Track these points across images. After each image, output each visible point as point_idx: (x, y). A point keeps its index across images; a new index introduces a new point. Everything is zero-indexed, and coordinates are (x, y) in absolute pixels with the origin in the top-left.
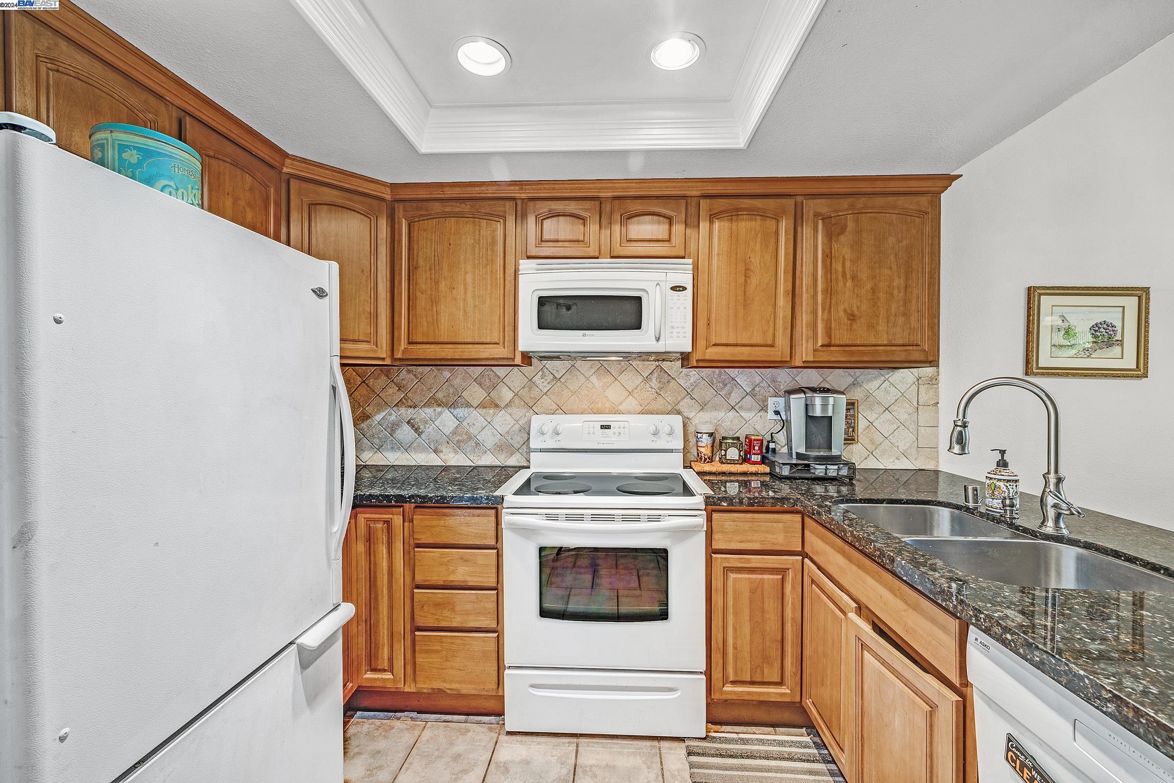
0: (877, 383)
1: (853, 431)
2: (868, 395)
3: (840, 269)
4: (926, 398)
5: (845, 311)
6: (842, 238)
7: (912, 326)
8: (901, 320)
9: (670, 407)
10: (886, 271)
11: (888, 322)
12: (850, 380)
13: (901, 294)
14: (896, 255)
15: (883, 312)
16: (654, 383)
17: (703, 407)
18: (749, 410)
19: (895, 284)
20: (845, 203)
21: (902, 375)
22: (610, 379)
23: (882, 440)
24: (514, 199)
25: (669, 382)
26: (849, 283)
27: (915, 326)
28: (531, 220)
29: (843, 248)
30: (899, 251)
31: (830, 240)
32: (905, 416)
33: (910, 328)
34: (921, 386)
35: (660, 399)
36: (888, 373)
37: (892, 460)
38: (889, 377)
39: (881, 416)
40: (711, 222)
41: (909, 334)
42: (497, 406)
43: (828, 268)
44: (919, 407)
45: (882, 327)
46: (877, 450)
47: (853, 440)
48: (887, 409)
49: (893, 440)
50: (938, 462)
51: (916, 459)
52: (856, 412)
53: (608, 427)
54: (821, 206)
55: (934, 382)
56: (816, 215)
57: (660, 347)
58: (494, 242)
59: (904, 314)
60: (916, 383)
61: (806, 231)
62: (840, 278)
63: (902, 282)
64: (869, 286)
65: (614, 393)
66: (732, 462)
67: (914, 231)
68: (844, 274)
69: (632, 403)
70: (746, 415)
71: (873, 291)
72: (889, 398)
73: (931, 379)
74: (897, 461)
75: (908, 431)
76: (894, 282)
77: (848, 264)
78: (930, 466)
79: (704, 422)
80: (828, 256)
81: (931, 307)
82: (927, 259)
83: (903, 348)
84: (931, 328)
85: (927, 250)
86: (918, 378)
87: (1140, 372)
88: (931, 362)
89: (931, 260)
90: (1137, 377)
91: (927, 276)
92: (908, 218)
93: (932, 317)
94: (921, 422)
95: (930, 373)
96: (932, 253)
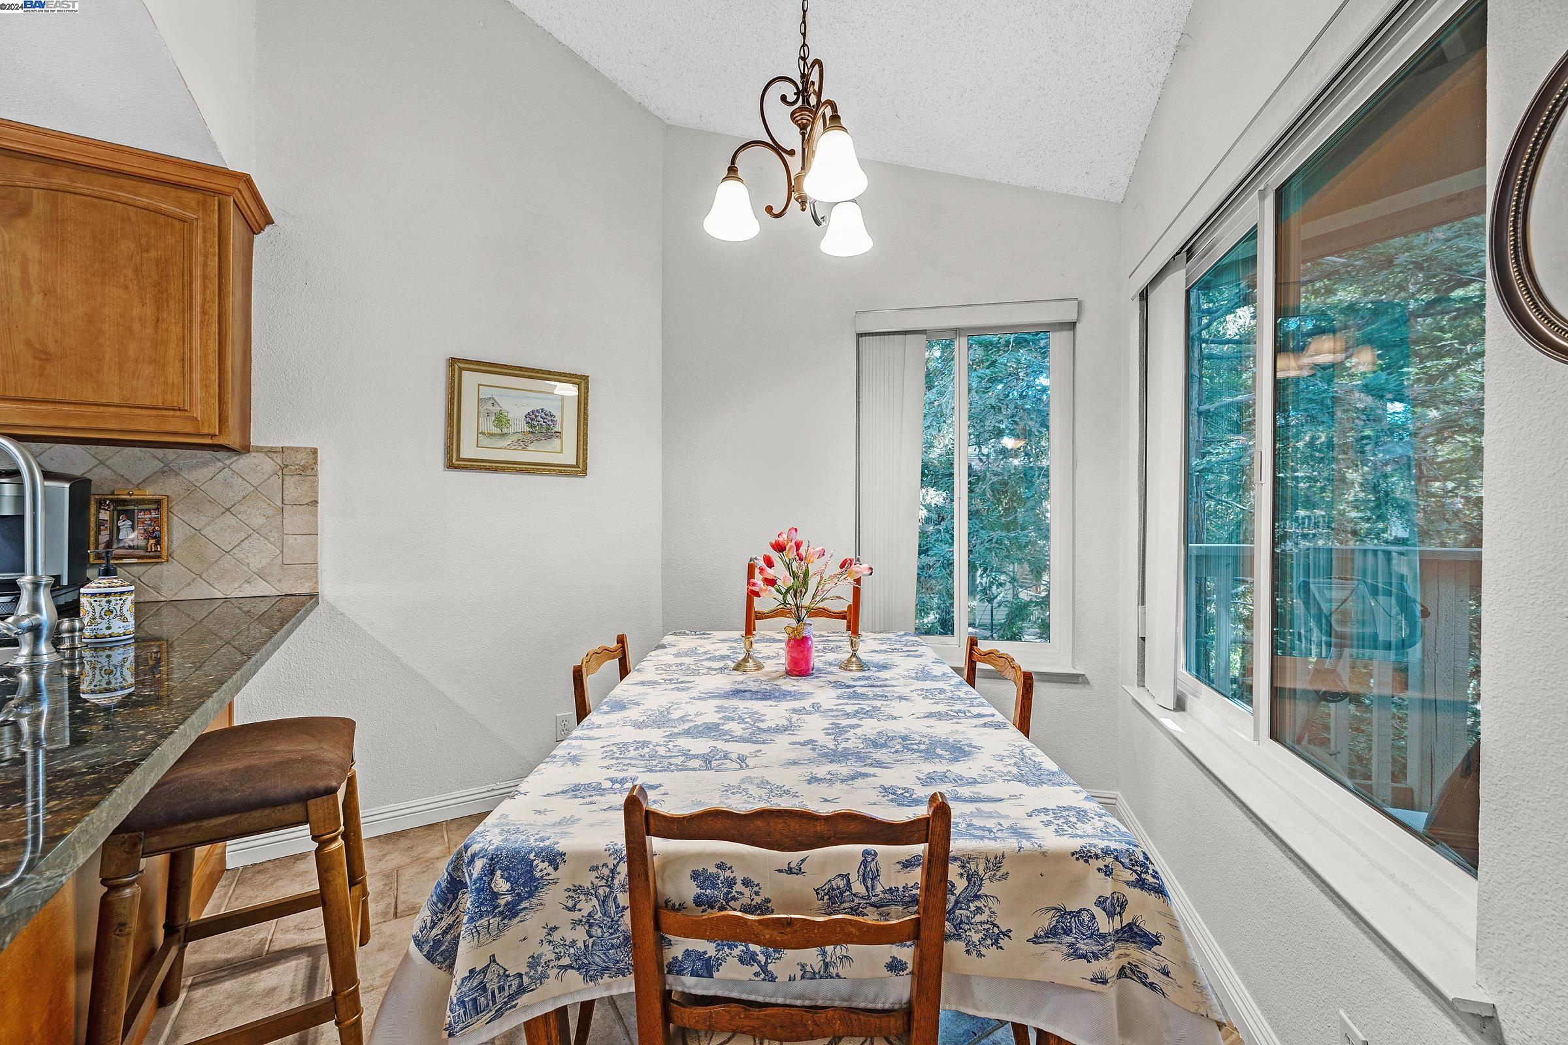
0: (209, 471)
2: (192, 489)
3: (16, 274)
4: (296, 495)
5: (28, 343)
6: (20, 223)
7: (170, 380)
8: (147, 370)
11: (121, 370)
12: (157, 465)
13: (147, 331)
14: (137, 270)
15: (110, 353)
19: (136, 311)
21: (255, 461)
23: (219, 555)
27: (176, 381)
29: (23, 241)
30: (142, 265)
32: (261, 520)
33: (166, 383)
34: (287, 478)
36: (229, 457)
37: (236, 585)
38: (231, 463)
39: (216, 521)
41: (164, 392)
44: (285, 507)
45: (109, 377)
46: (211, 572)
47: (159, 557)
48: (228, 510)
49: (240, 556)
50: (317, 583)
51: (280, 581)
52: (165, 514)
55: (309, 472)
59: (154, 361)
60: (280, 473)
63: (149, 312)
64: (80, 310)
67: (171, 240)
71: (90, 318)
72: (231, 494)
73: (304, 468)
74: (246, 585)
75: (266, 542)
76: (132, 310)
77: (34, 268)
78: (305, 589)
81: (204, 356)
82: (197, 285)
83: (155, 412)
84: (206, 386)
85: (198, 272)
86: (282, 466)
87: (580, 469)
88: (213, 436)
89: (205, 288)
90: (576, 474)
91: (197, 310)
92: (161, 219)
93: (206, 370)
94: (288, 529)
95: (301, 459)
96: (205, 278)
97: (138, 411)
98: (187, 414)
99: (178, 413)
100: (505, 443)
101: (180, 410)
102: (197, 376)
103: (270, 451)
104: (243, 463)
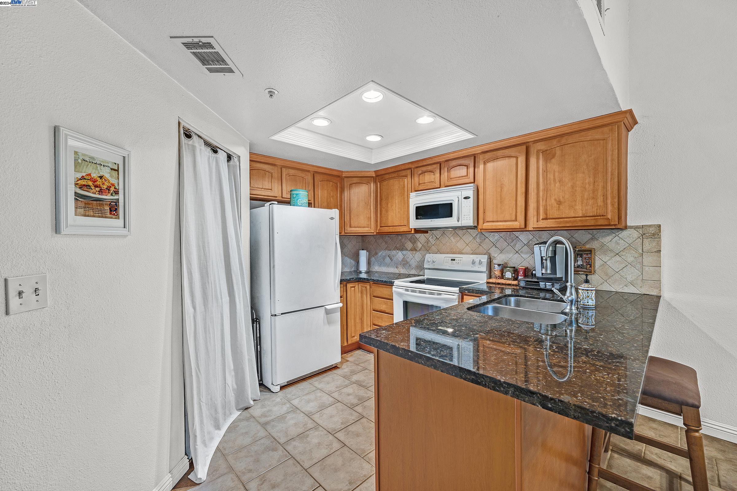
0: (609, 238)
1: (591, 267)
2: (603, 245)
3: (552, 177)
4: (650, 247)
5: (555, 200)
6: (553, 160)
7: (599, 204)
8: (591, 202)
9: (485, 252)
10: (581, 175)
11: (582, 203)
12: (590, 236)
13: (591, 187)
14: (587, 165)
15: (579, 198)
16: (478, 240)
17: (502, 251)
18: (527, 253)
19: (587, 181)
20: (555, 142)
21: (630, 232)
22: (459, 238)
23: (613, 273)
24: (411, 168)
25: (485, 239)
26: (558, 184)
27: (601, 204)
28: (416, 176)
29: (554, 166)
30: (589, 162)
31: (546, 163)
32: (632, 259)
33: (598, 206)
34: (645, 240)
35: (481, 247)
36: (618, 232)
37: (621, 287)
38: (619, 234)
39: (612, 259)
40: (485, 163)
41: (597, 209)
42: (416, 250)
43: (545, 178)
44: (644, 253)
45: (578, 207)
46: (610, 280)
47: (591, 272)
48: (617, 254)
49: (623, 274)
50: (660, 290)
51: (641, 287)
52: (593, 255)
53: (454, 260)
54: (541, 146)
55: (656, 236)
56: (538, 151)
57: (459, 224)
58: (404, 187)
59: (593, 198)
60: (641, 238)
61: (533, 161)
62: (552, 182)
63: (591, 180)
64: (569, 185)
65: (460, 245)
66: (508, 279)
67: (600, 149)
68: (554, 179)
69: (468, 249)
70: (525, 256)
71: (573, 187)
72: (619, 247)
73: (654, 234)
74: (625, 287)
75: (635, 269)
76: (586, 180)
77: (557, 174)
78: (654, 293)
79: (499, 258)
80: (546, 171)
81: (612, 192)
82: (609, 164)
83: (593, 218)
84: (613, 205)
85: (609, 158)
86: (642, 234)
88: (615, 225)
89: (612, 164)
91: (609, 174)
92: (596, 142)
93: (613, 198)
94: (645, 263)
95: (652, 230)
96: (612, 160)
97: (588, 218)
98: (605, 217)
99: (602, 217)
101: (603, 216)
102: (609, 201)
103: (636, 228)
104: (625, 234)
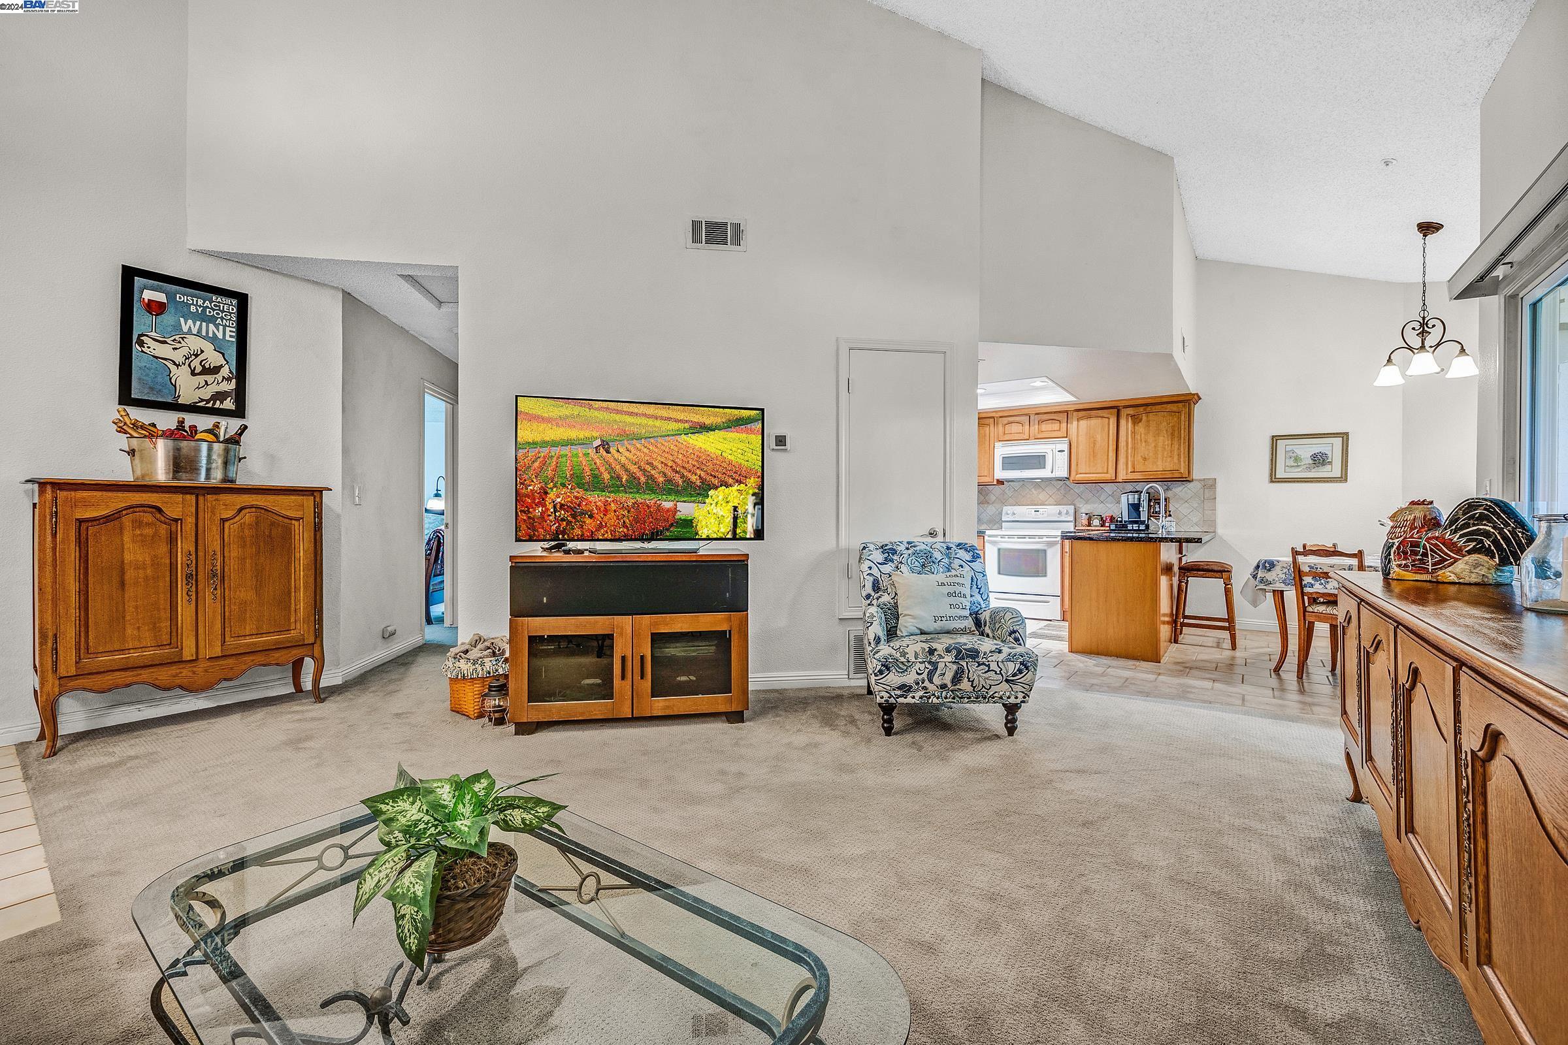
0: (1180, 488)
2: (1175, 495)
3: (1139, 438)
4: (1209, 496)
5: (1142, 456)
6: (1140, 424)
8: (1169, 460)
9: (1070, 503)
10: (1161, 438)
11: (1162, 461)
13: (1169, 448)
14: (1167, 430)
15: (1160, 456)
16: (1063, 491)
17: (1087, 502)
18: (1111, 503)
19: (1166, 443)
20: (1141, 409)
21: (1195, 484)
22: (1041, 490)
23: (1183, 517)
24: (993, 417)
25: (1070, 490)
26: (1144, 444)
27: (1176, 462)
28: (1000, 426)
29: (1140, 428)
31: (1134, 426)
32: (1197, 505)
33: (1174, 463)
34: (1206, 490)
35: (1065, 499)
36: (1187, 484)
37: (1188, 527)
39: (1184, 504)
40: (1078, 420)
41: (1173, 466)
42: (988, 503)
43: (1134, 438)
44: (1204, 500)
45: (1160, 463)
46: (1181, 522)
48: (1186, 501)
49: (1190, 517)
50: (1215, 528)
51: (1202, 526)
52: (1168, 503)
53: (1038, 511)
54: (1131, 411)
55: (1213, 487)
56: (1127, 415)
57: (1053, 475)
58: (985, 436)
59: (1170, 457)
60: (1203, 488)
61: (1123, 422)
62: (1139, 441)
63: (1169, 442)
64: (1153, 445)
65: (1042, 496)
66: (1096, 526)
67: (1175, 419)
68: (1141, 440)
69: (1051, 500)
70: (1109, 505)
71: (1155, 447)
72: (1187, 496)
75: (1198, 513)
77: (1143, 436)
78: (1211, 530)
79: (1085, 508)
80: (1134, 433)
81: (1184, 453)
82: (1182, 432)
83: (1170, 472)
84: (1185, 462)
85: (1182, 427)
86: (1204, 485)
87: (1343, 478)
88: (1186, 478)
89: (1184, 431)
90: (1341, 482)
91: (1182, 439)
92: (1173, 414)
93: (1184, 457)
94: (1205, 508)
95: (1210, 483)
96: (1185, 428)
97: (1166, 472)
98: (1179, 472)
100: (1299, 470)
101: (1177, 471)
102: (1182, 460)
103: (1200, 480)
104: (1190, 485)
